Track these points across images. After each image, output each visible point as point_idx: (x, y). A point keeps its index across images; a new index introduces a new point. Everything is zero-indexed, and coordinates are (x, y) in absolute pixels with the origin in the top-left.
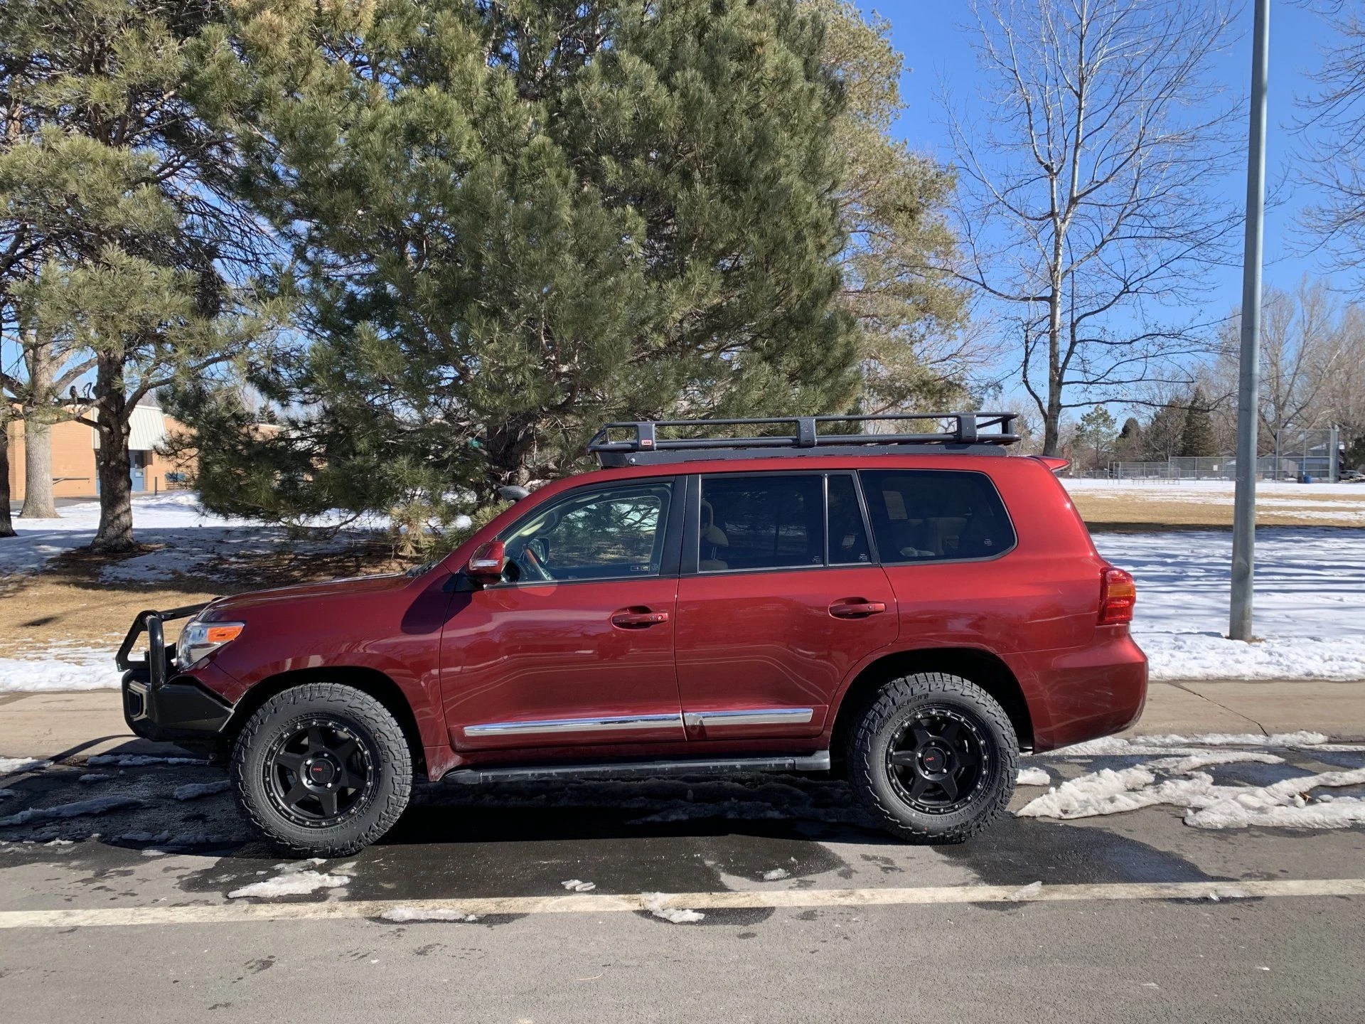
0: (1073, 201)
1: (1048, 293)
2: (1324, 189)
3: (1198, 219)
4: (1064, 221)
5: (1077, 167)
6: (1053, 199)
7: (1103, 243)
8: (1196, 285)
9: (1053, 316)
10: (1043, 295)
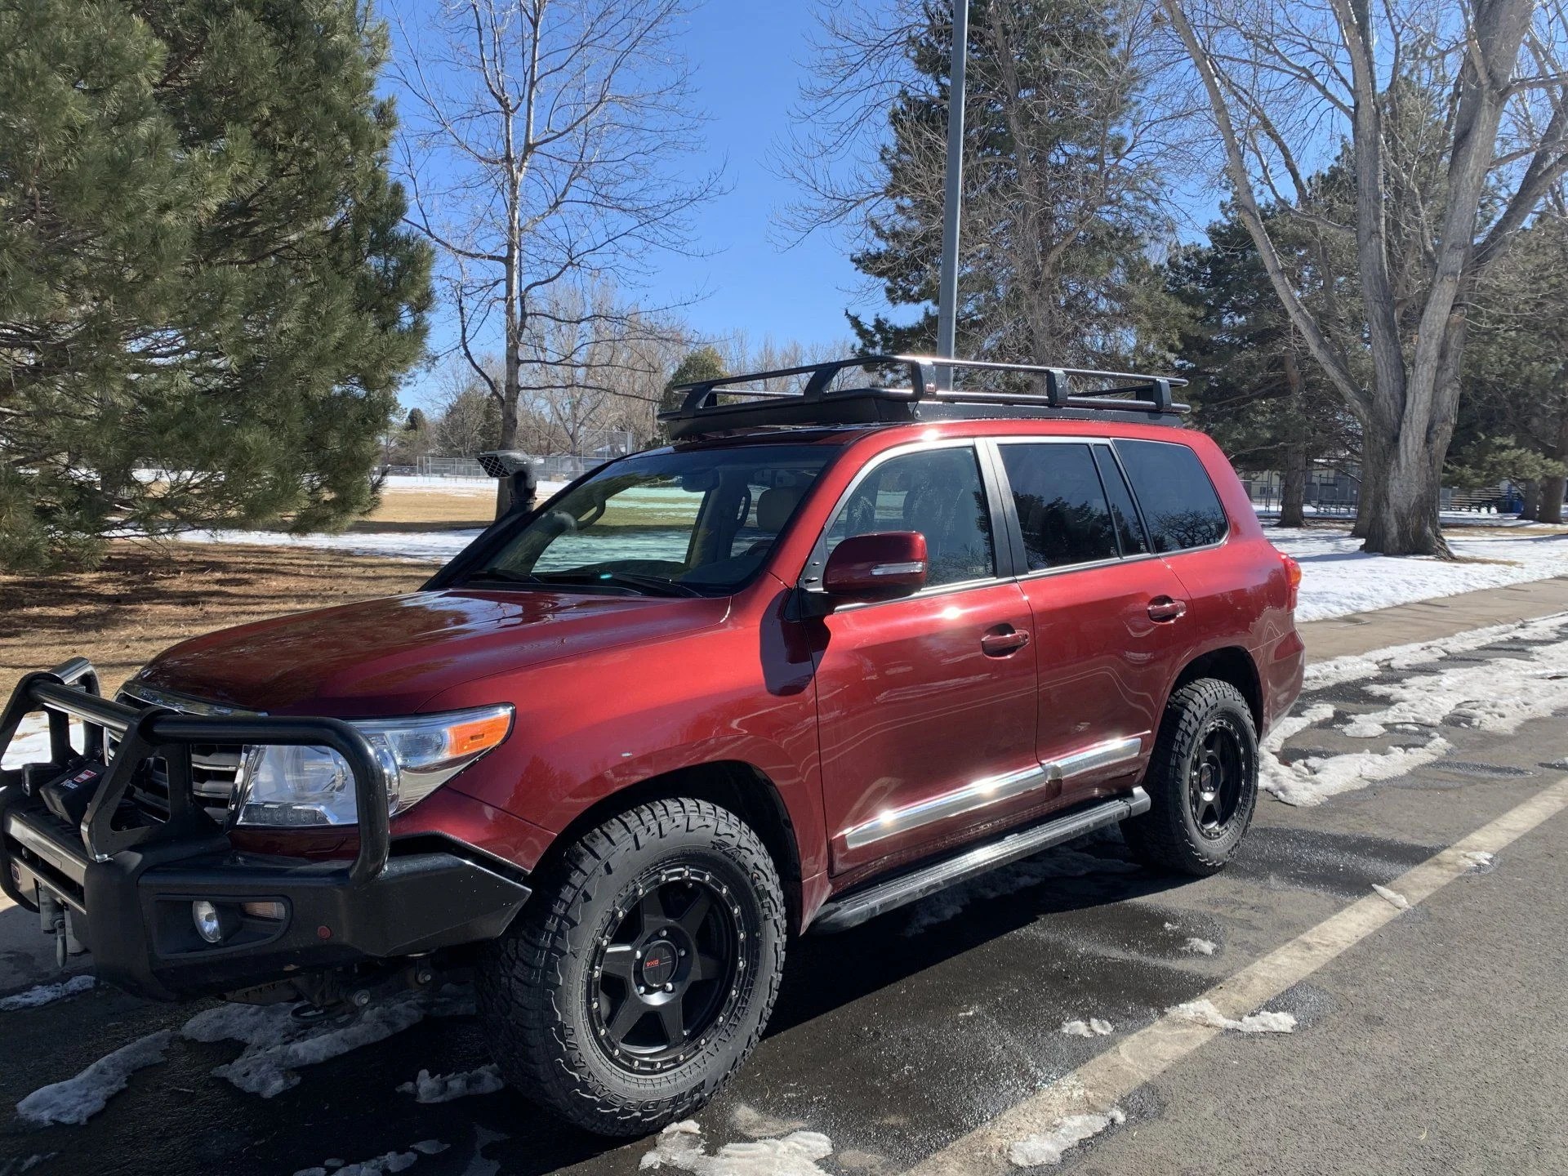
0: (529, 148)
1: (504, 252)
2: (802, 186)
3: (648, 196)
4: (520, 170)
5: (532, 109)
6: (508, 141)
7: (557, 203)
8: (637, 267)
9: (509, 280)
10: (499, 254)
